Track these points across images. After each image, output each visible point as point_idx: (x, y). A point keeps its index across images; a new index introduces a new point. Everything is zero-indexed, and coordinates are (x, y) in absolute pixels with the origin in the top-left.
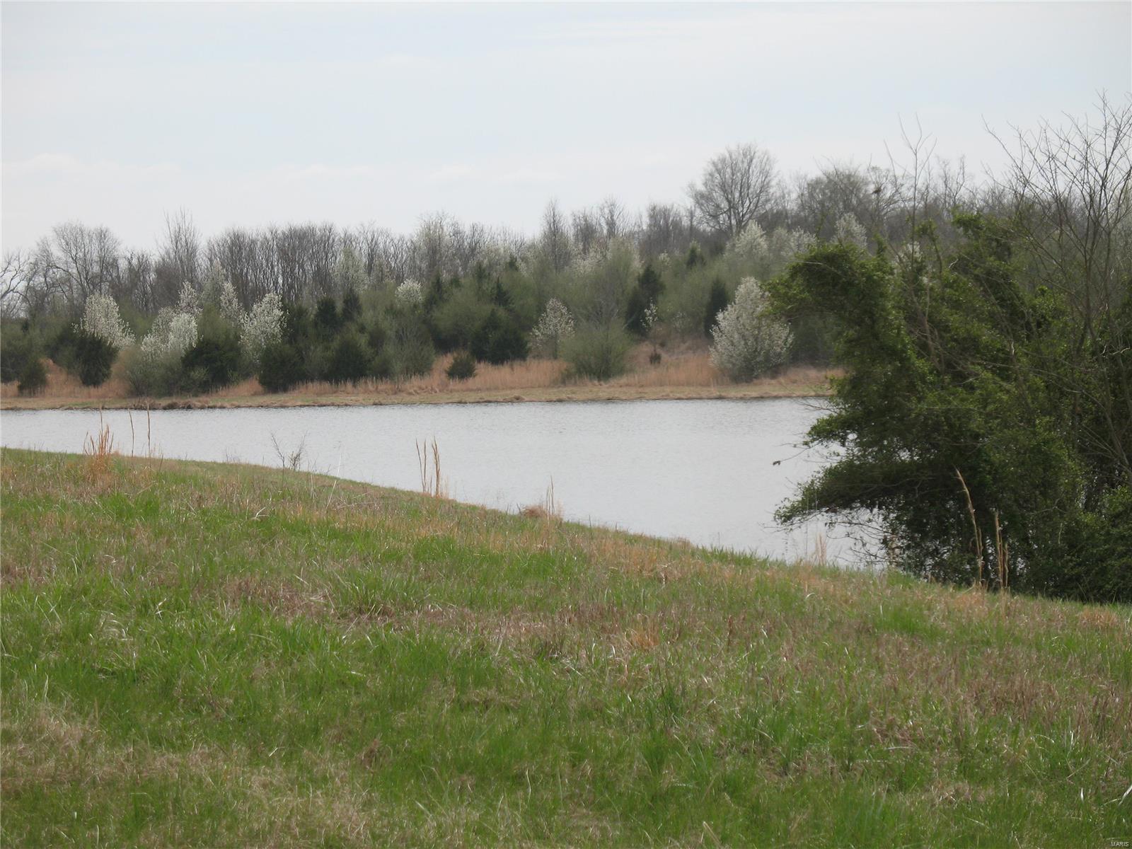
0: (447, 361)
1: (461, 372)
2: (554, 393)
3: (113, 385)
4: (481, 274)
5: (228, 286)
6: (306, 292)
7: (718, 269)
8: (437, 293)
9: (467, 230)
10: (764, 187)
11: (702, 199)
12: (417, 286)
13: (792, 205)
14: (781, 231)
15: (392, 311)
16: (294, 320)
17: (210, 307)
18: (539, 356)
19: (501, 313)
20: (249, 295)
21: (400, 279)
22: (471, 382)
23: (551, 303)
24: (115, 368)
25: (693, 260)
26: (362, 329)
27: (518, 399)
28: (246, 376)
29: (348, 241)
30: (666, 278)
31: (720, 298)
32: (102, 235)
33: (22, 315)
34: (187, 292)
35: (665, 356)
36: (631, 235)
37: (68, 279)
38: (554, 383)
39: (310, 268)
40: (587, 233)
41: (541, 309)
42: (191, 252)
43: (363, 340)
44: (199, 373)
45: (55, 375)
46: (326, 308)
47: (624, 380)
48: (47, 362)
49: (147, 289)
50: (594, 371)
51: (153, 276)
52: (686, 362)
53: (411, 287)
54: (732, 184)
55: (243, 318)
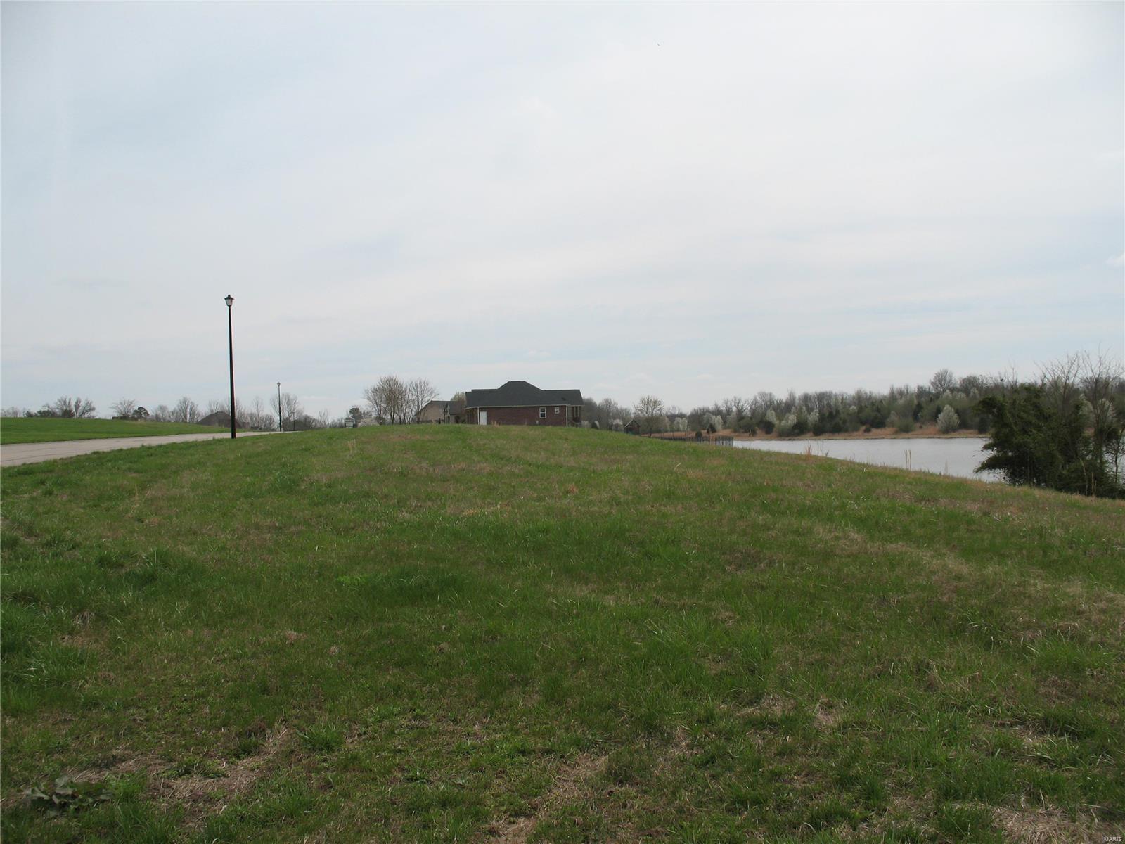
0: (864, 428)
1: (867, 431)
2: (893, 436)
3: (774, 434)
4: (873, 404)
5: (804, 407)
6: (825, 409)
7: (938, 402)
8: (861, 409)
9: (868, 393)
10: (951, 380)
11: (933, 384)
12: (855, 408)
13: (958, 386)
14: (955, 392)
15: (848, 414)
16: (822, 418)
17: (800, 413)
18: (889, 427)
19: (879, 415)
20: (810, 410)
21: (850, 406)
22: (871, 433)
23: (892, 412)
24: (775, 429)
25: (931, 400)
26: (840, 419)
27: (883, 438)
28: (809, 431)
29: (836, 395)
30: (924, 405)
31: (939, 411)
32: (770, 394)
33: (750, 416)
34: (793, 409)
35: (923, 426)
36: (913, 394)
37: (761, 406)
38: (893, 434)
39: (825, 402)
40: (901, 393)
41: (889, 414)
42: (794, 399)
43: (841, 422)
44: (797, 431)
45: (759, 431)
46: (831, 413)
47: (913, 433)
48: (757, 428)
49: (784, 408)
50: (904, 430)
51: (783, 405)
52: (930, 428)
53: (854, 408)
54: (941, 379)
55: (808, 416)
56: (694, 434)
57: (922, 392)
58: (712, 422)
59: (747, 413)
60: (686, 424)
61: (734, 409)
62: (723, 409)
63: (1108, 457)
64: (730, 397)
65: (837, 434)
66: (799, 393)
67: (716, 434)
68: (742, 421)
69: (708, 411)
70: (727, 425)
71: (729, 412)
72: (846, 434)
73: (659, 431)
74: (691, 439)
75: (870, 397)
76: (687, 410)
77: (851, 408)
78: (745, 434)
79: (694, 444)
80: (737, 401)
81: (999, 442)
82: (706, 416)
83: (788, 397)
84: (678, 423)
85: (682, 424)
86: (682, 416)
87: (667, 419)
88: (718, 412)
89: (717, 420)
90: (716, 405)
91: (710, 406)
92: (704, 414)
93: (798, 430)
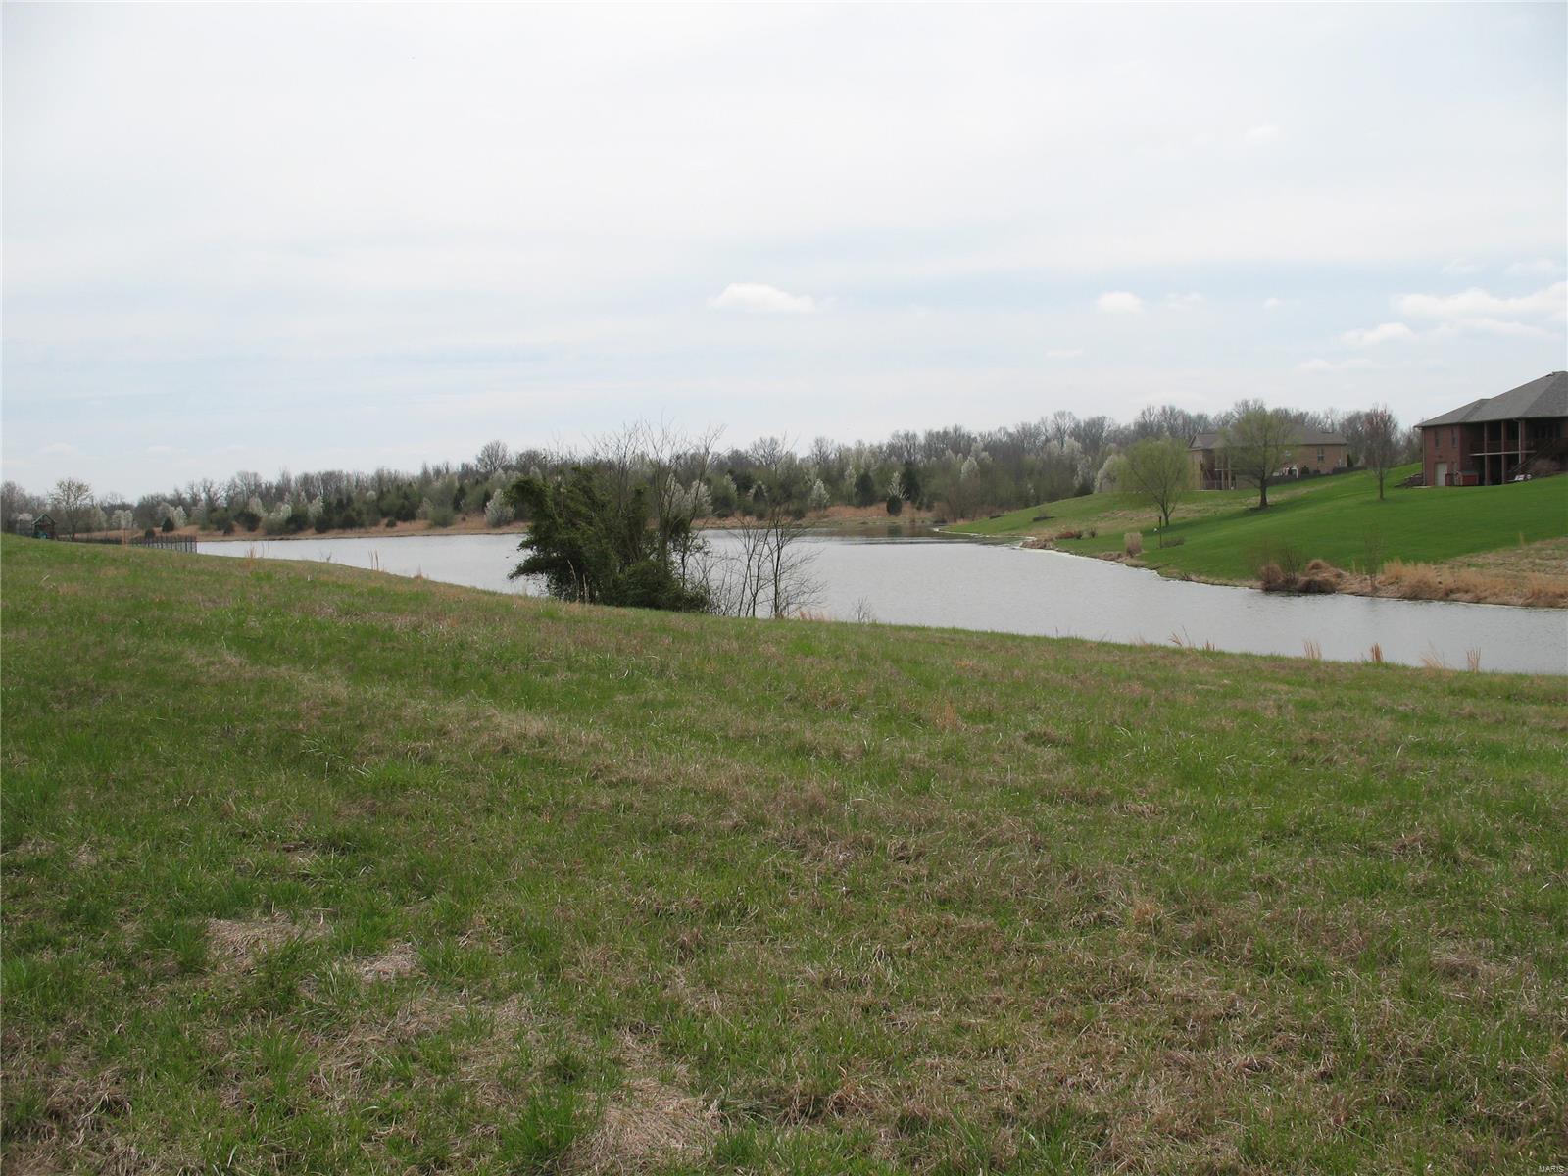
0: (386, 521)
1: (391, 525)
2: (426, 533)
3: (260, 531)
4: (398, 488)
5: (303, 493)
6: (332, 496)
7: (487, 486)
8: (382, 495)
9: (393, 472)
10: (504, 456)
11: (480, 460)
12: (374, 493)
13: (514, 463)
14: (510, 472)
15: (365, 502)
16: (328, 505)
17: (296, 501)
18: (420, 519)
19: (406, 502)
20: (311, 497)
21: (367, 490)
22: (396, 529)
23: (425, 499)
24: (261, 524)
25: (477, 482)
26: (353, 509)
27: (412, 535)
28: (310, 527)
29: (348, 476)
30: (468, 490)
31: (488, 497)
32: (255, 475)
33: (225, 505)
34: (287, 496)
35: (467, 519)
36: (455, 473)
37: (242, 492)
38: (426, 529)
39: (334, 487)
40: (438, 473)
41: (421, 501)
42: (289, 481)
43: (354, 514)
44: (292, 527)
45: (238, 528)
46: (340, 501)
47: (453, 527)
48: (234, 523)
49: (273, 495)
50: (441, 524)
51: (274, 490)
52: (475, 521)
53: (372, 494)
54: (492, 455)
55: (308, 505)
56: (142, 534)
57: (466, 472)
58: (170, 515)
59: (223, 502)
60: (131, 519)
61: (203, 496)
62: (187, 496)
63: (676, 557)
64: (198, 480)
65: (349, 531)
66: (295, 473)
67: (175, 533)
68: (213, 514)
69: (164, 499)
70: (192, 519)
71: (195, 500)
72: (362, 530)
73: (88, 530)
74: (136, 541)
75: (395, 479)
76: (134, 498)
77: (368, 494)
78: (219, 532)
79: (141, 549)
80: (208, 485)
81: (539, 539)
82: (160, 507)
83: (280, 478)
84: (119, 517)
85: (125, 518)
86: (124, 507)
87: (102, 512)
88: (178, 501)
89: (177, 514)
90: (176, 490)
91: (168, 492)
92: (158, 504)
93: (295, 526)
